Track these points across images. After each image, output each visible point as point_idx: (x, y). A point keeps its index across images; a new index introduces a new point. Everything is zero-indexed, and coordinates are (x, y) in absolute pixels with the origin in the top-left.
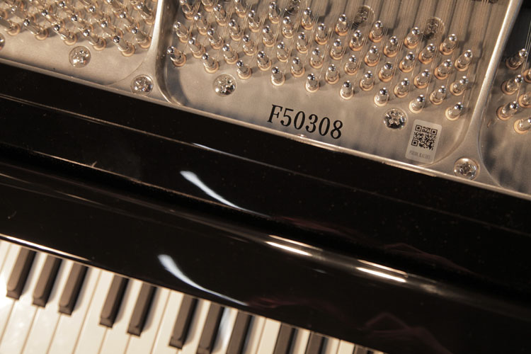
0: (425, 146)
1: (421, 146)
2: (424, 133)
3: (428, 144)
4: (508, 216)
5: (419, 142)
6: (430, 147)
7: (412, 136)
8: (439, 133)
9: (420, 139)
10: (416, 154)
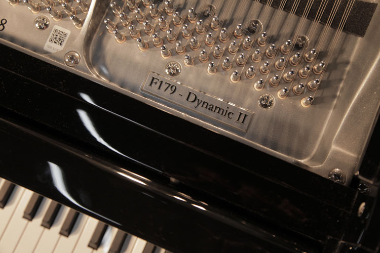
0: (58, 43)
1: (55, 42)
2: (59, 35)
3: (60, 42)
4: (61, 83)
5: (54, 40)
6: (61, 44)
7: (51, 35)
8: (68, 36)
9: (56, 38)
10: (51, 47)
